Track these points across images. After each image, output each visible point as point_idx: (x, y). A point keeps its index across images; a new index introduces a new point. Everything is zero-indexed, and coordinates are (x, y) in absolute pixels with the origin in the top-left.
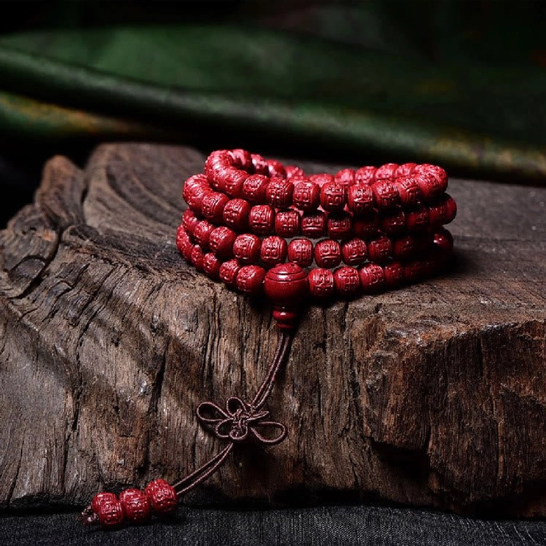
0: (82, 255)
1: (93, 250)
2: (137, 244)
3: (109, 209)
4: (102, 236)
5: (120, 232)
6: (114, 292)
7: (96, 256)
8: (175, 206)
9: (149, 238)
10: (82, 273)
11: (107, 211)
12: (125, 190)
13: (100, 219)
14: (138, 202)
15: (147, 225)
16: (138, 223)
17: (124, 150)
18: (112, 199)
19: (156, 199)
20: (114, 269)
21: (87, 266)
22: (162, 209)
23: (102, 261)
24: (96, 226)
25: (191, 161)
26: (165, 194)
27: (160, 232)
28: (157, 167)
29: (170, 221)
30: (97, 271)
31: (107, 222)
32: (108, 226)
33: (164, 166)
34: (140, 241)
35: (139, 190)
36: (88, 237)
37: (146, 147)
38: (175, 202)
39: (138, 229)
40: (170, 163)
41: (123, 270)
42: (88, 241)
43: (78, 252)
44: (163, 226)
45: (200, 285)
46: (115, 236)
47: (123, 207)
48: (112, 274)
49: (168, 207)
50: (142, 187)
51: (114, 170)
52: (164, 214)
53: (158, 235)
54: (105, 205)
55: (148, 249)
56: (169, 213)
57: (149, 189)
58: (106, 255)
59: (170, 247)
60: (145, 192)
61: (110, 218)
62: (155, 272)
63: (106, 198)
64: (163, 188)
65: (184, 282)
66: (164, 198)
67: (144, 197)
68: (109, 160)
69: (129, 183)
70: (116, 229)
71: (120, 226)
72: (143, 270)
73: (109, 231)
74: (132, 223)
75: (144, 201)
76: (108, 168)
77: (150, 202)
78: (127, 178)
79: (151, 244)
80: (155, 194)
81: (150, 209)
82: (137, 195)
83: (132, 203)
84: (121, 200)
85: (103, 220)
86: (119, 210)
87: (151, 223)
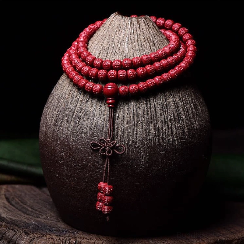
0: (3, 228)
1: (7, 226)
2: (22, 224)
3: (9, 210)
4: (9, 221)
5: (15, 219)
6: (17, 241)
7: (9, 228)
8: (33, 209)
9: (26, 221)
10: (4, 235)
11: (9, 211)
12: (13, 203)
13: (6, 214)
14: (19, 208)
15: (24, 217)
16: (21, 216)
17: (10, 188)
18: (9, 206)
19: (25, 206)
20: (16, 233)
21: (6, 232)
22: (29, 210)
23: (11, 230)
24: (5, 217)
25: (35, 191)
26: (28, 204)
27: (29, 219)
28: (23, 194)
29: (32, 215)
30: (10, 234)
31: (9, 215)
32: (10, 217)
33: (26, 194)
34: (23, 223)
35: (19, 203)
36: (4, 221)
37: (17, 186)
38: (33, 207)
39: (21, 218)
40: (27, 193)
41: (19, 233)
42: (4, 223)
43: (2, 227)
44: (30, 217)
45: (48, 238)
46: (14, 221)
47: (14, 210)
48: (15, 235)
49: (30, 209)
50: (19, 202)
51: (8, 196)
52: (30, 212)
53: (29, 220)
54: (7, 209)
55: (27, 225)
56: (31, 212)
57: (22, 203)
58: (12, 228)
59: (35, 224)
60: (21, 204)
61: (10, 214)
62: (31, 234)
63: (7, 206)
64: (27, 202)
65: (42, 237)
66: (28, 206)
67: (21, 206)
68: (5, 192)
69: (14, 200)
70: (13, 218)
71: (14, 217)
72: (27, 234)
73: (11, 219)
74: (18, 215)
75: (21, 207)
76: (5, 195)
77: (24, 208)
78: (13, 198)
79: (27, 223)
80: (25, 205)
81: (24, 210)
82: (18, 205)
83: (17, 208)
84: (13, 207)
85: (8, 215)
86: (13, 211)
87: (26, 216)
